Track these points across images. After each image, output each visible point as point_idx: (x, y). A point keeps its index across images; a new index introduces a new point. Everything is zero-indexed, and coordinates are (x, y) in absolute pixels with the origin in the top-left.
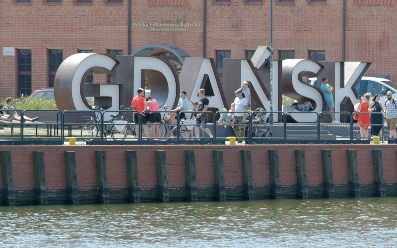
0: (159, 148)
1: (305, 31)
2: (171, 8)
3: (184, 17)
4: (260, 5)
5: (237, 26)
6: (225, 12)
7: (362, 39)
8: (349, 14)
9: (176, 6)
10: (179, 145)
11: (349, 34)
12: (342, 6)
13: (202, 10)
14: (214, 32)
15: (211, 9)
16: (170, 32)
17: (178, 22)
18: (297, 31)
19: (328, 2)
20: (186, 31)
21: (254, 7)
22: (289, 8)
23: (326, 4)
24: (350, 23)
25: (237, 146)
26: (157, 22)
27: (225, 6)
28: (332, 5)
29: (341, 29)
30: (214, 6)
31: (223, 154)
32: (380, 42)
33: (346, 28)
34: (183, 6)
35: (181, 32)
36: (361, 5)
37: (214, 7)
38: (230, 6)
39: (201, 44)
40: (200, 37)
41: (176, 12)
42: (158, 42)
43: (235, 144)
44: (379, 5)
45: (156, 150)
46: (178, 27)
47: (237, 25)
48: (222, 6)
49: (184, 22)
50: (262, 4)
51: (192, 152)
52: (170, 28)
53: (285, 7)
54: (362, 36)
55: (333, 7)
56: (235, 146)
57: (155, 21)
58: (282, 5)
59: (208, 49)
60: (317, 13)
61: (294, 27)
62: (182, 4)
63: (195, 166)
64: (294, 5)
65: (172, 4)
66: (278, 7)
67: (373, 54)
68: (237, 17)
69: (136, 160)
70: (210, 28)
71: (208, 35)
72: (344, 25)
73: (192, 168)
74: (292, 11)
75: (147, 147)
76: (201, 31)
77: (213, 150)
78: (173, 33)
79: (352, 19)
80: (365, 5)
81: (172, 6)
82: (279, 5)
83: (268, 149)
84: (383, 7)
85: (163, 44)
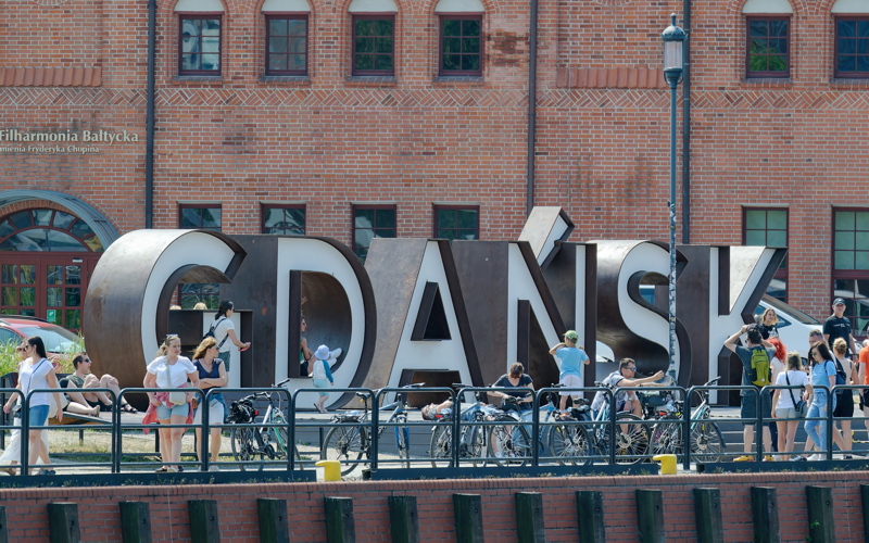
0: (522, 486)
1: (424, 153)
2: (57, 91)
3: (94, 116)
4: (301, 86)
5: (238, 141)
6: (205, 104)
7: (579, 177)
8: (545, 111)
9: (70, 86)
10: (564, 478)
11: (545, 165)
12: (525, 88)
13: (143, 98)
14: (176, 157)
15: (165, 97)
16: (53, 155)
17: (76, 128)
18: (403, 154)
19: (486, 79)
20: (98, 154)
21: (285, 89)
22: (383, 95)
23: (483, 85)
24: (546, 133)
25: (681, 479)
26: (19, 130)
27: (205, 86)
28: (497, 87)
29: (524, 149)
30: (177, 86)
31: (660, 500)
32: (629, 183)
33: (537, 149)
34: (90, 86)
35: (84, 157)
36: (576, 87)
37: (177, 90)
38: (221, 86)
39: (140, 188)
40: (137, 170)
41: (70, 103)
42: (21, 183)
43: (675, 471)
44: (626, 88)
45: (517, 490)
46: (77, 144)
47: (240, 137)
48: (200, 86)
49: (94, 130)
50: (308, 84)
51: (598, 496)
52: (54, 144)
53: (371, 91)
54: (579, 168)
55: (500, 91)
56: (677, 479)
57: (12, 127)
58: (362, 87)
59: (157, 202)
60: (457, 108)
61: (396, 145)
62: (87, 83)
63: (604, 532)
64: (394, 85)
65: (58, 81)
66: (352, 90)
67: (608, 217)
68: (238, 116)
69: (480, 519)
70: (163, 145)
71: (159, 163)
72: (532, 139)
73: (598, 537)
74: (389, 100)
75: (498, 483)
76: (139, 152)
77: (635, 488)
78: (64, 158)
79: (553, 123)
80: (587, 88)
81: (60, 86)
82: (355, 86)
83: (750, 485)
84: (636, 91)
85: (34, 188)
